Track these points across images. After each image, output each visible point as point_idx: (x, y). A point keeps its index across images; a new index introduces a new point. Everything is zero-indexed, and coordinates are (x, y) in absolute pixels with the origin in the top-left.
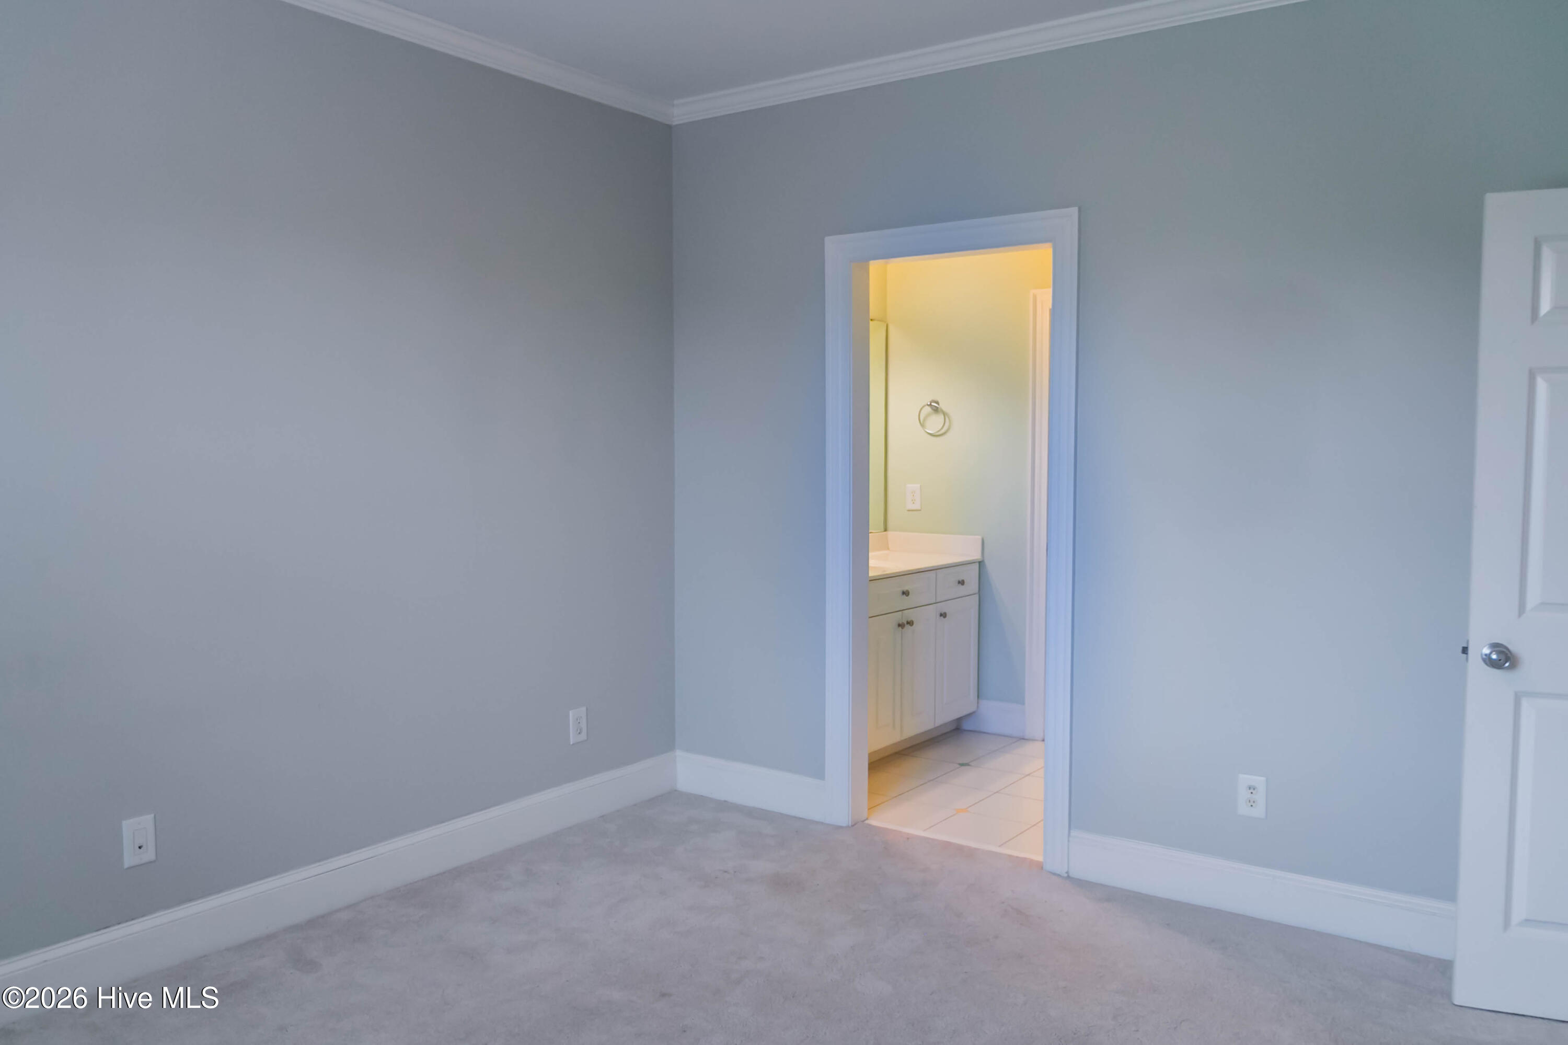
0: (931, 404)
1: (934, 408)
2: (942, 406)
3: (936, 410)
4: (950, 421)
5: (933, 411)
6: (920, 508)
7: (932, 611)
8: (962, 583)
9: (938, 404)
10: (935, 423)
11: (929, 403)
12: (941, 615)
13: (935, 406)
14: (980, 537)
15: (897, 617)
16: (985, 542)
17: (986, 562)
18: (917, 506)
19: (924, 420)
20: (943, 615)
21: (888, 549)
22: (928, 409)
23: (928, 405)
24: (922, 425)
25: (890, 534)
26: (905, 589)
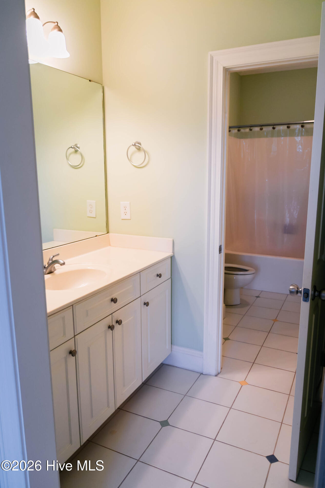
0: (135, 145)
1: (138, 147)
2: (143, 146)
3: (139, 149)
4: (148, 154)
5: (137, 150)
6: (130, 219)
7: (138, 303)
8: (159, 276)
9: (141, 145)
10: (139, 158)
11: (134, 144)
12: (145, 304)
13: (139, 146)
14: (171, 239)
15: (108, 321)
16: (174, 241)
17: (176, 256)
18: (128, 217)
19: (132, 155)
20: (147, 304)
21: (110, 245)
22: (133, 148)
23: (133, 145)
24: (130, 160)
25: (110, 234)
26: (114, 296)
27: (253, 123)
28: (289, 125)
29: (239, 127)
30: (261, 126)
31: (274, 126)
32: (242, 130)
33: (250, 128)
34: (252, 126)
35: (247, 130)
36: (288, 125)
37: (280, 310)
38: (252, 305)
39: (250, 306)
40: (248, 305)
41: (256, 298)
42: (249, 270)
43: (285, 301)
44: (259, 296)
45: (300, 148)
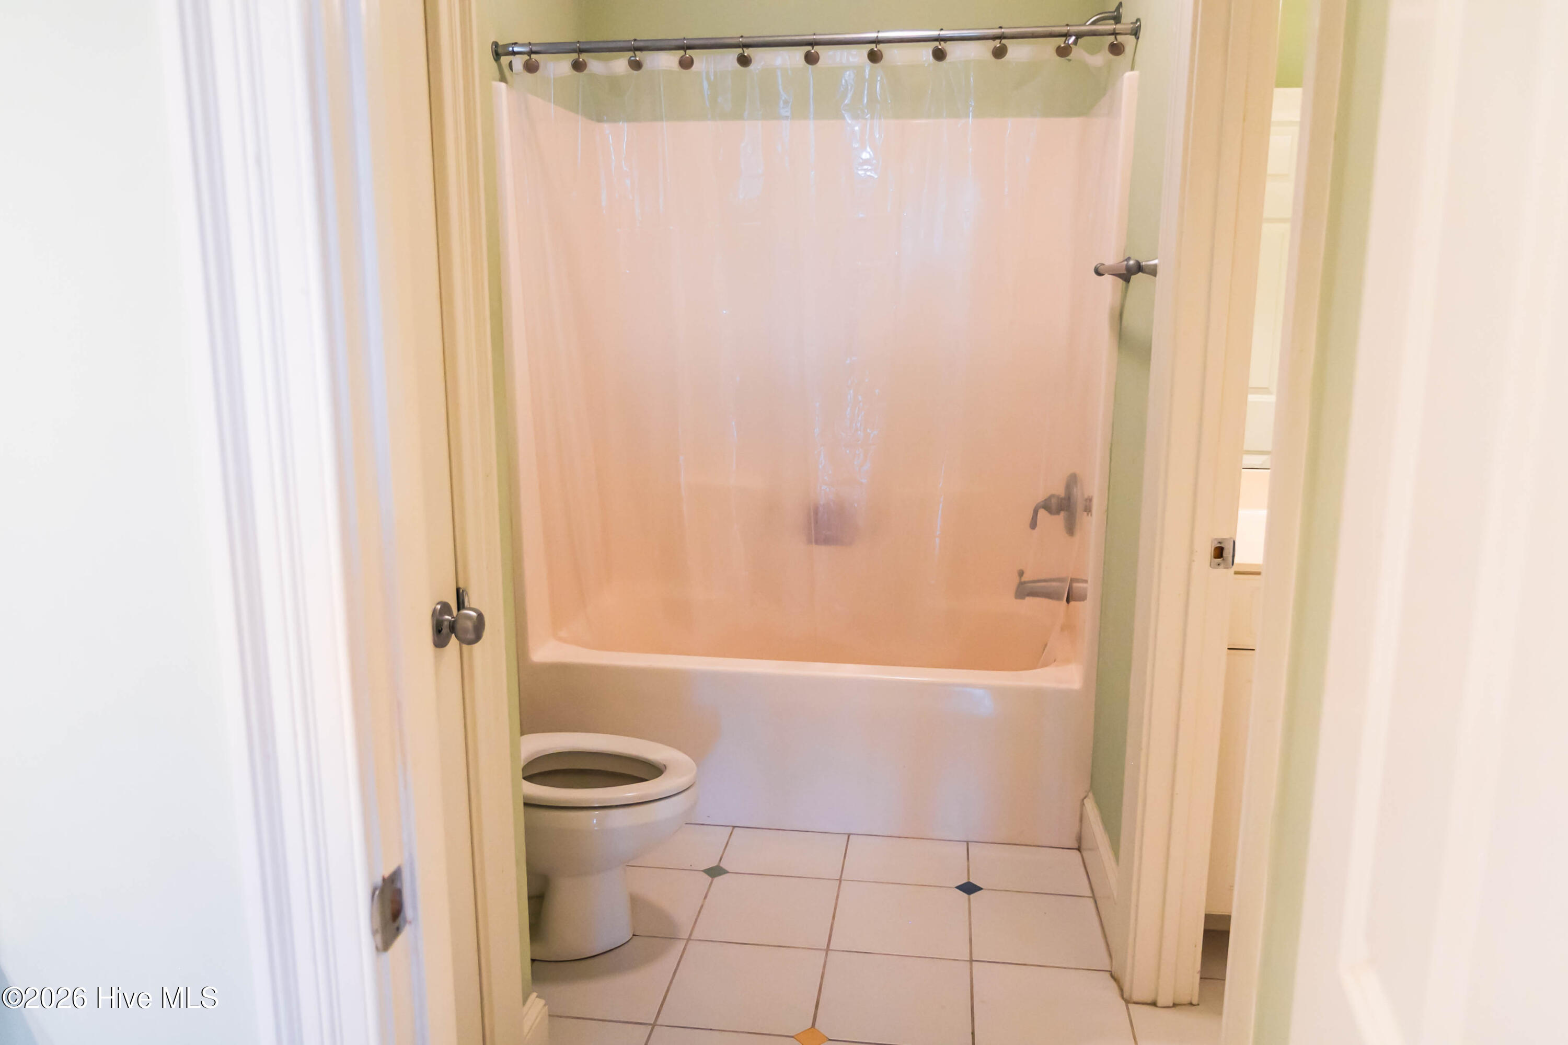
27: (644, 34)
29: (581, 51)
30: (686, 49)
31: (745, 50)
32: (596, 65)
33: (631, 54)
34: (637, 44)
35: (620, 65)
36: (812, 49)
37: (828, 949)
38: (689, 939)
39: (681, 945)
40: (671, 938)
41: (707, 878)
42: (665, 767)
43: (840, 880)
44: (723, 865)
45: (866, 162)
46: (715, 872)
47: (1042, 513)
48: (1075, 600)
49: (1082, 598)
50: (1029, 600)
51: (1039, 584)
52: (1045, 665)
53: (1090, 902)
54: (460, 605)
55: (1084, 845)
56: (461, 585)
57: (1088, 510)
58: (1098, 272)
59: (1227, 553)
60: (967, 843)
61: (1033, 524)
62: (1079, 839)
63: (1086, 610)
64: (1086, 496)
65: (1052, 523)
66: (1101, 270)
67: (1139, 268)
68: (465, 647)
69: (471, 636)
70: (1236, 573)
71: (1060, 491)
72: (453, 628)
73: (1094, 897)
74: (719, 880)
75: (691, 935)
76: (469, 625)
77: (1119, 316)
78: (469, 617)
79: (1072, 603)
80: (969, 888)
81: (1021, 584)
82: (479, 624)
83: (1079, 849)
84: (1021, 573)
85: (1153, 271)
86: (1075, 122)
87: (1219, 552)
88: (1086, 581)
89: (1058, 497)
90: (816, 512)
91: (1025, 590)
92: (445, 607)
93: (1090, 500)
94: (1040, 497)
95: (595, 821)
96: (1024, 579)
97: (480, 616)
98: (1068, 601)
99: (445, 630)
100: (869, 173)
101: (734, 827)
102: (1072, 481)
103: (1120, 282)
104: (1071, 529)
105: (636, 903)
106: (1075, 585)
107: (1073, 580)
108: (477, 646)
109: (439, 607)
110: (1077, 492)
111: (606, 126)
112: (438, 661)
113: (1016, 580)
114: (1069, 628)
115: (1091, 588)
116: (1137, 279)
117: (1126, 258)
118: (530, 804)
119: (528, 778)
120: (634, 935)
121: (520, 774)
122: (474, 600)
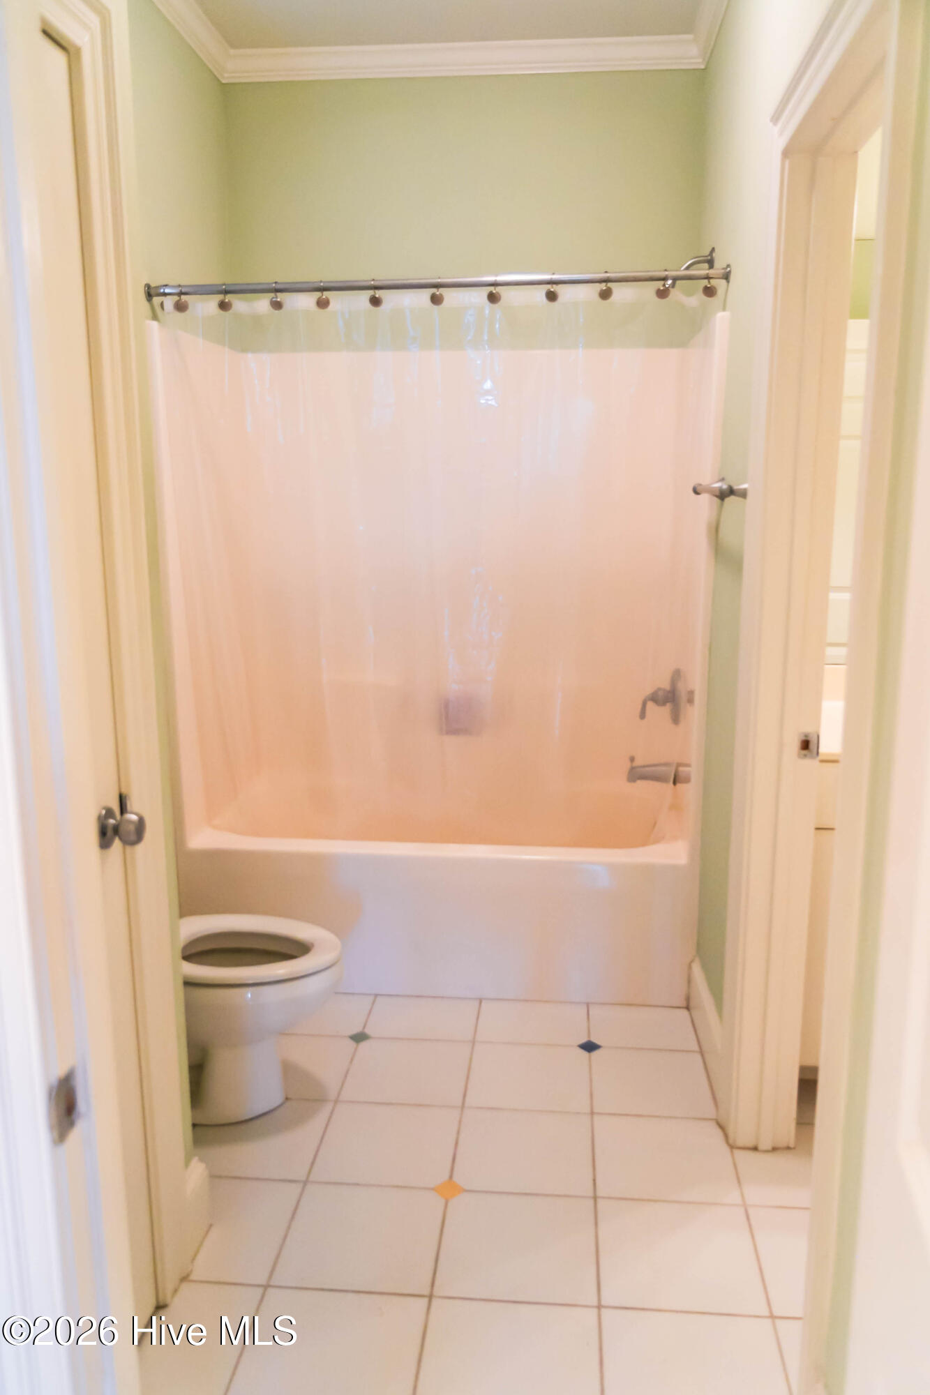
27: (283, 277)
28: (438, 292)
29: (226, 292)
30: (323, 291)
31: (376, 292)
32: (240, 305)
33: (272, 295)
34: (278, 287)
35: (262, 304)
36: (436, 291)
37: (463, 1106)
38: (336, 1101)
39: (329, 1107)
40: (321, 1100)
41: (352, 1044)
42: (312, 945)
43: (473, 1042)
44: (367, 1031)
45: (488, 392)
46: (359, 1038)
47: (650, 705)
48: (680, 783)
49: (687, 780)
50: (639, 782)
51: (647, 769)
52: (656, 841)
53: (698, 1057)
54: (123, 809)
55: (692, 1004)
56: (124, 791)
57: (690, 701)
58: (696, 492)
59: (812, 746)
60: (588, 1005)
61: (643, 715)
62: (688, 999)
63: (691, 792)
64: (689, 690)
65: (659, 714)
66: (699, 489)
67: (731, 492)
68: (128, 848)
69: (133, 837)
70: (822, 761)
71: (666, 685)
72: (116, 830)
73: (702, 1053)
74: (364, 1045)
75: (339, 1094)
76: (132, 828)
77: (715, 530)
78: (130, 822)
79: (679, 785)
80: (589, 1047)
81: (632, 769)
82: (140, 827)
83: (688, 1008)
84: (632, 759)
85: (743, 494)
86: (674, 352)
87: (806, 745)
88: (688, 765)
89: (664, 690)
90: (446, 705)
91: (636, 774)
92: (110, 814)
93: (691, 693)
94: (649, 691)
95: (249, 996)
96: (637, 763)
97: (141, 822)
98: (675, 783)
99: (110, 833)
100: (490, 402)
101: (376, 995)
102: (677, 675)
103: (717, 500)
104: (676, 718)
105: (289, 1071)
106: (681, 769)
107: (679, 765)
108: (139, 848)
109: (104, 812)
110: (681, 686)
111: (250, 355)
112: (103, 862)
113: (628, 765)
114: (676, 807)
115: (694, 771)
116: (731, 500)
117: (721, 477)
118: (189, 984)
119: (188, 957)
120: (287, 1099)
121: (179, 954)
122: (134, 804)
